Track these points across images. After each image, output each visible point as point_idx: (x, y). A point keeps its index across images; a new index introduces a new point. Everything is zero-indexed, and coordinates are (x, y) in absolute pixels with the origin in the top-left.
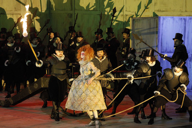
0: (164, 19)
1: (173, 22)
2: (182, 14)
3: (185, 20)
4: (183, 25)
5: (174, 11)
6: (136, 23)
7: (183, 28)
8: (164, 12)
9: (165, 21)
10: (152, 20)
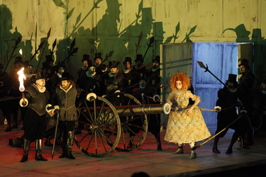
0: (198, 45)
1: (209, 49)
2: (219, 39)
3: (222, 46)
4: (220, 52)
5: (210, 36)
6: (167, 50)
7: (220, 56)
8: (199, 38)
9: (200, 48)
10: (185, 46)
